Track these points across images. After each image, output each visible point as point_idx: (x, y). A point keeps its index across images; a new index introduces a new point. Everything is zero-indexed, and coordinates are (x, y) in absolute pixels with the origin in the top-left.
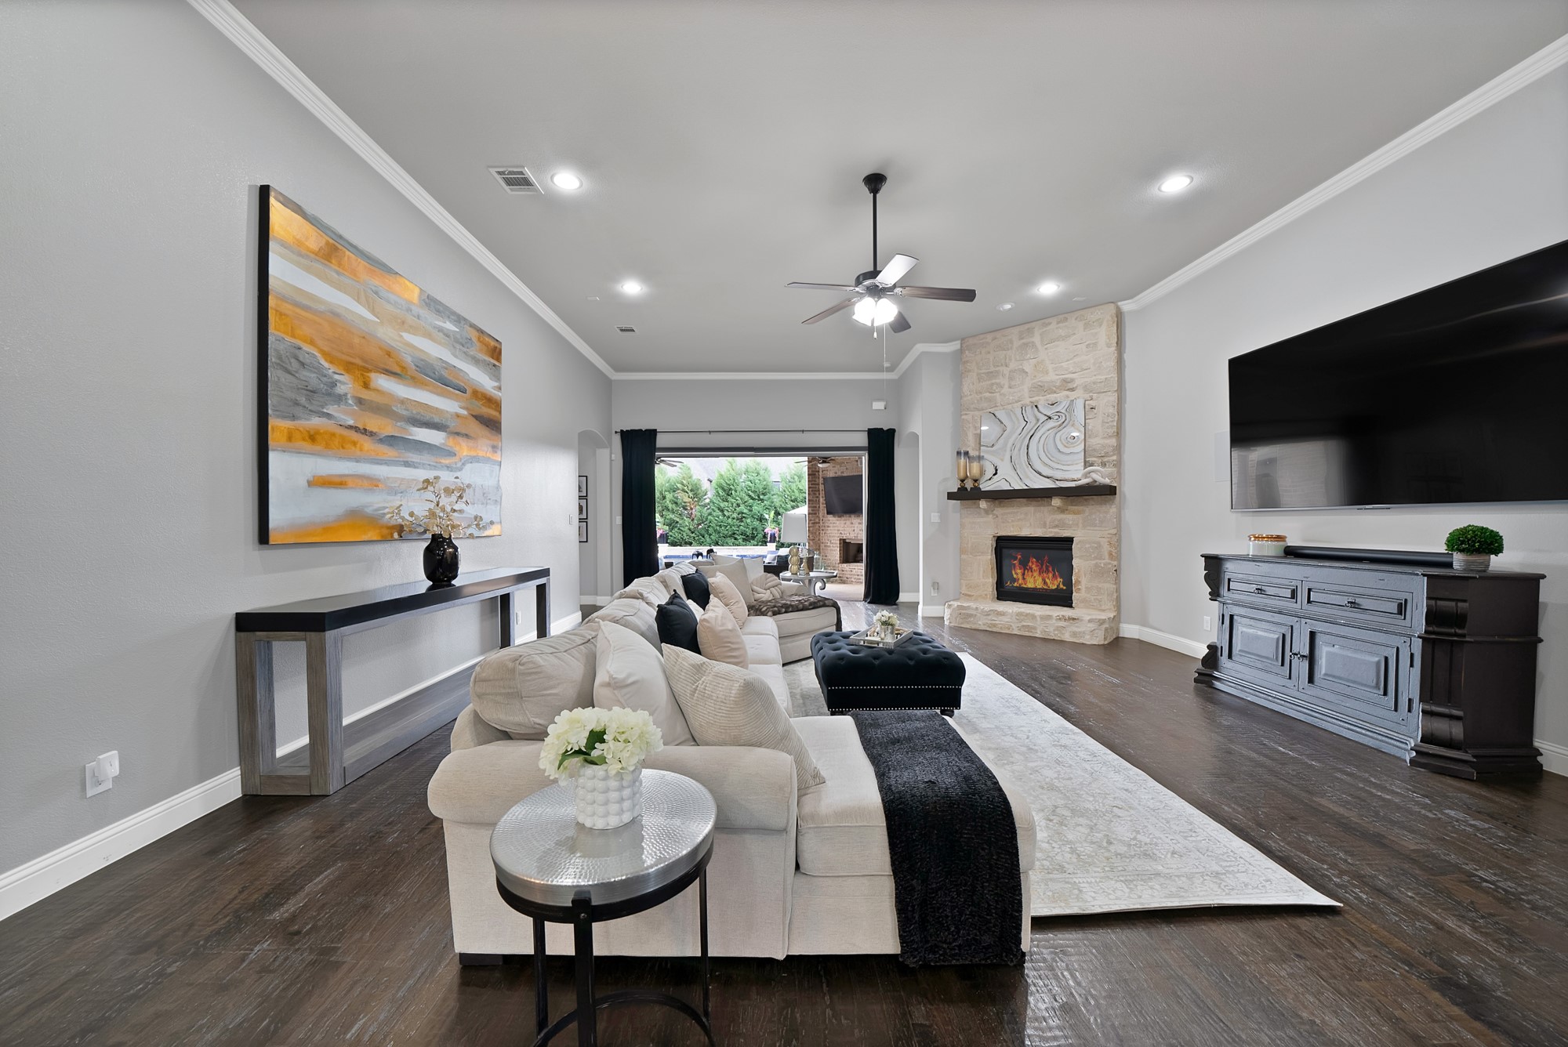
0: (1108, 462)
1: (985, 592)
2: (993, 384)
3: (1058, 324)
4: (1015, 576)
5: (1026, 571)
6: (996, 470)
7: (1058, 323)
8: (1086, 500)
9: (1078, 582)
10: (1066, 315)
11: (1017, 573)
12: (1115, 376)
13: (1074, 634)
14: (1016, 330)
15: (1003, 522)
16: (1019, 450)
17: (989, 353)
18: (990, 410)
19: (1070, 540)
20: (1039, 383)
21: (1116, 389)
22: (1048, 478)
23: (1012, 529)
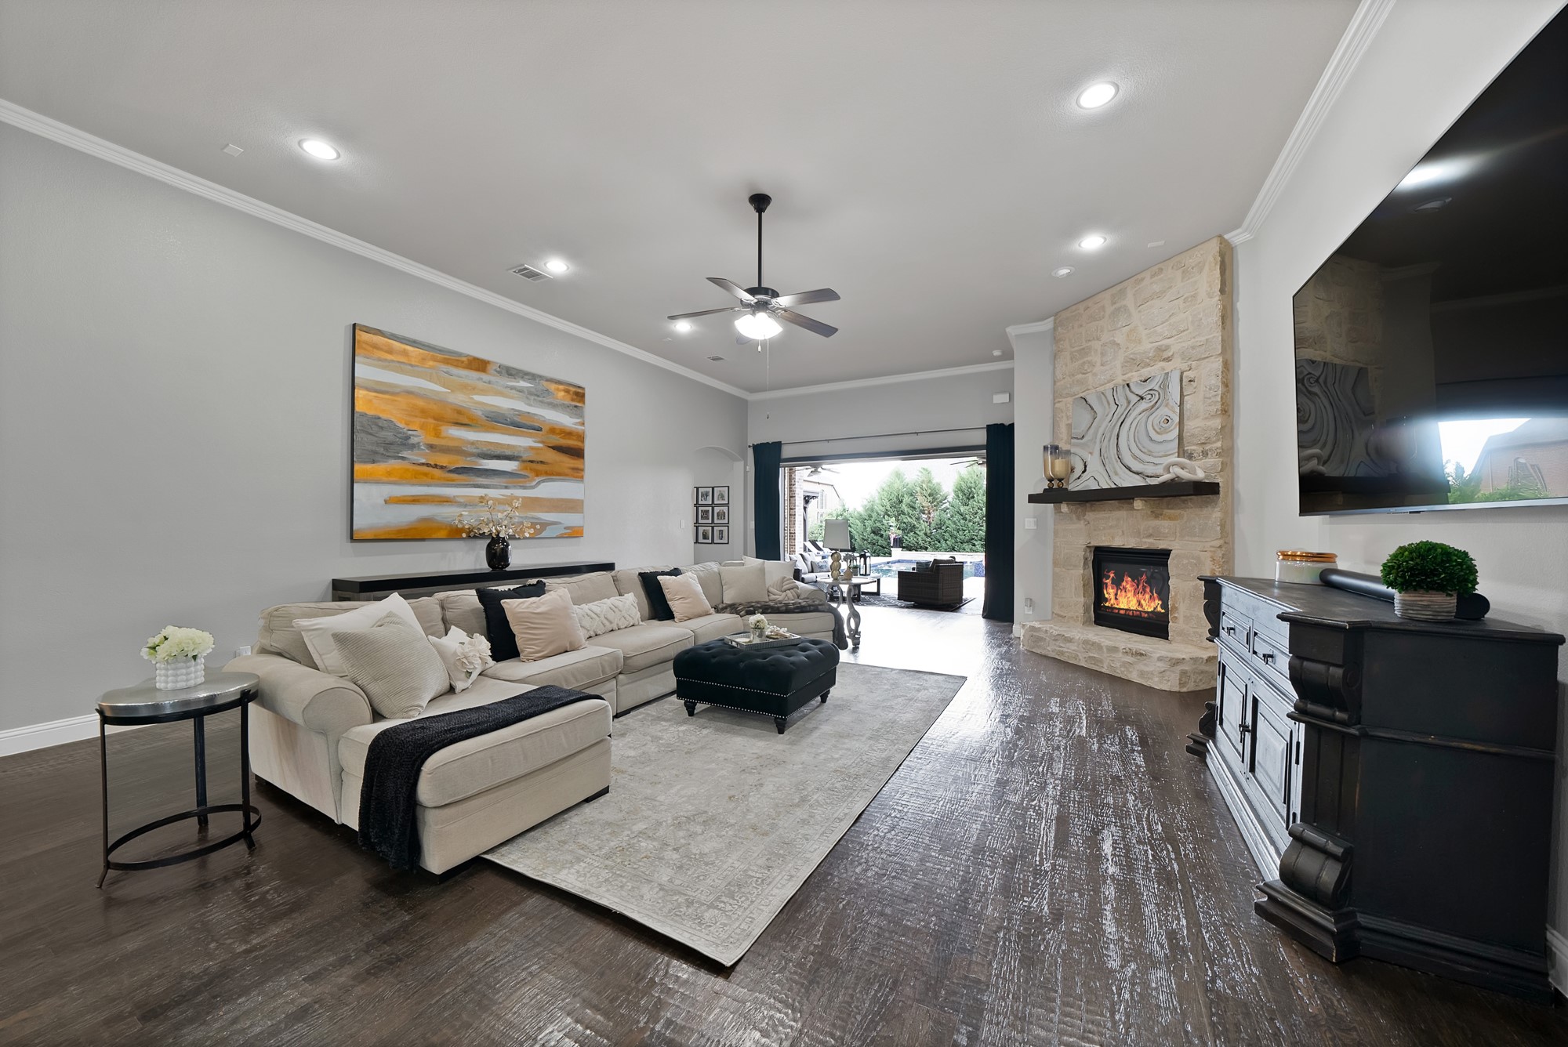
0: (1210, 450)
1: (1077, 614)
2: (1084, 363)
3: (1151, 278)
4: (1107, 596)
5: (1119, 591)
6: (1085, 466)
7: (1152, 276)
8: (1184, 501)
9: (1175, 608)
10: (1160, 266)
11: (1109, 593)
12: (1217, 335)
13: (1142, 674)
14: (1107, 295)
15: (1095, 530)
16: (1109, 441)
17: (1081, 326)
18: (1081, 395)
19: (1165, 554)
20: (1131, 356)
21: (1220, 352)
22: (1138, 473)
23: (1104, 539)
